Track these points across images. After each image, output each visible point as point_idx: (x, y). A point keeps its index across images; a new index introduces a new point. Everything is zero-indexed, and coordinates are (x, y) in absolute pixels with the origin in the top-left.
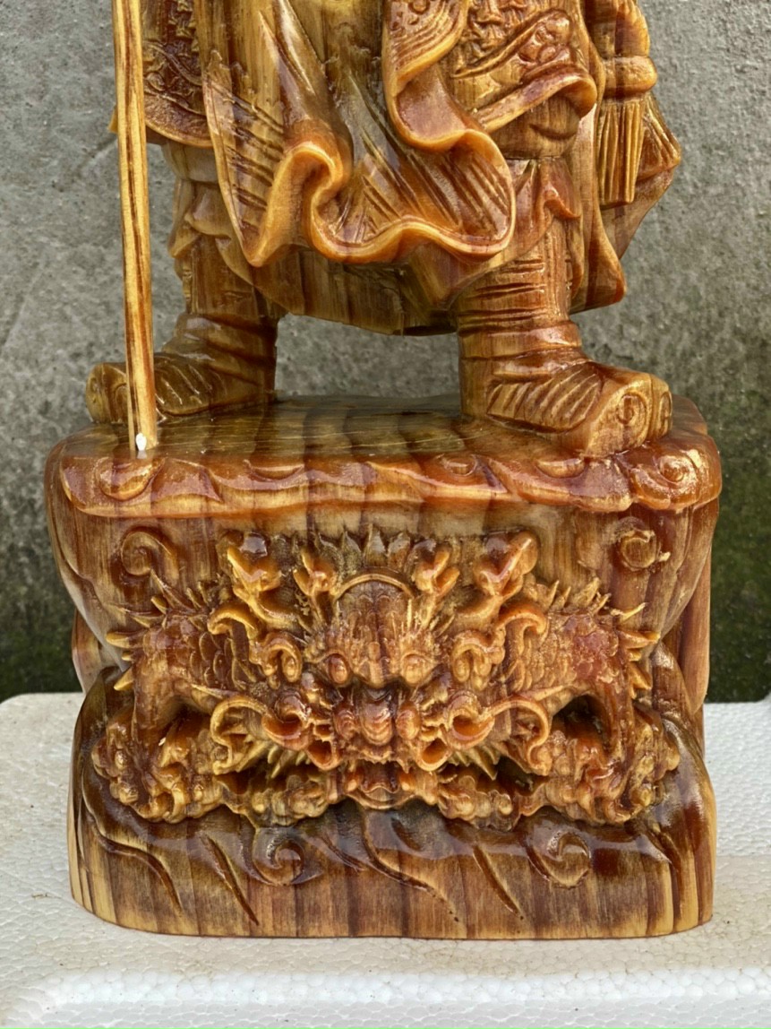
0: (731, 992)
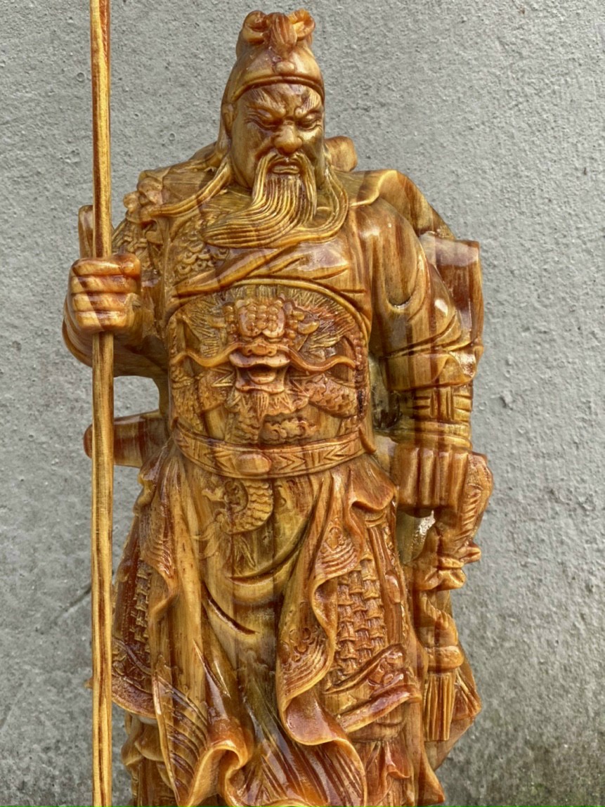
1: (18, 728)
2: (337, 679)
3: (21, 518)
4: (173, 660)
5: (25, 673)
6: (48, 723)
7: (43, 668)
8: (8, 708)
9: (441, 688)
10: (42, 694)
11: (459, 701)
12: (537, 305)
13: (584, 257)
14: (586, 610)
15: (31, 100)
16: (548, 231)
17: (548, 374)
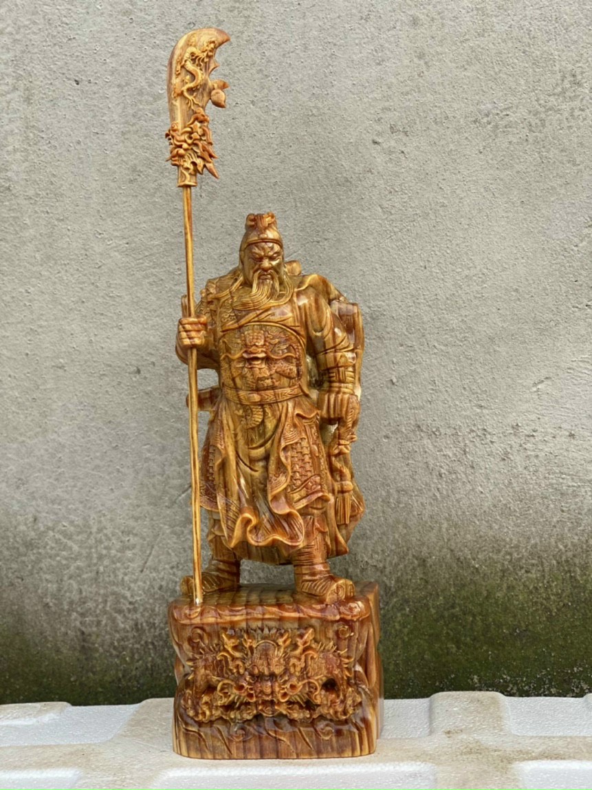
0: (373, 770)
1: (158, 556)
2: (291, 487)
3: (157, 449)
4: (225, 486)
5: (161, 528)
6: (173, 554)
7: (170, 525)
8: (153, 547)
9: (344, 500)
10: (169, 539)
11: (352, 506)
12: (406, 333)
13: (427, 308)
14: (440, 486)
15: (158, 245)
16: (409, 296)
17: (414, 367)
